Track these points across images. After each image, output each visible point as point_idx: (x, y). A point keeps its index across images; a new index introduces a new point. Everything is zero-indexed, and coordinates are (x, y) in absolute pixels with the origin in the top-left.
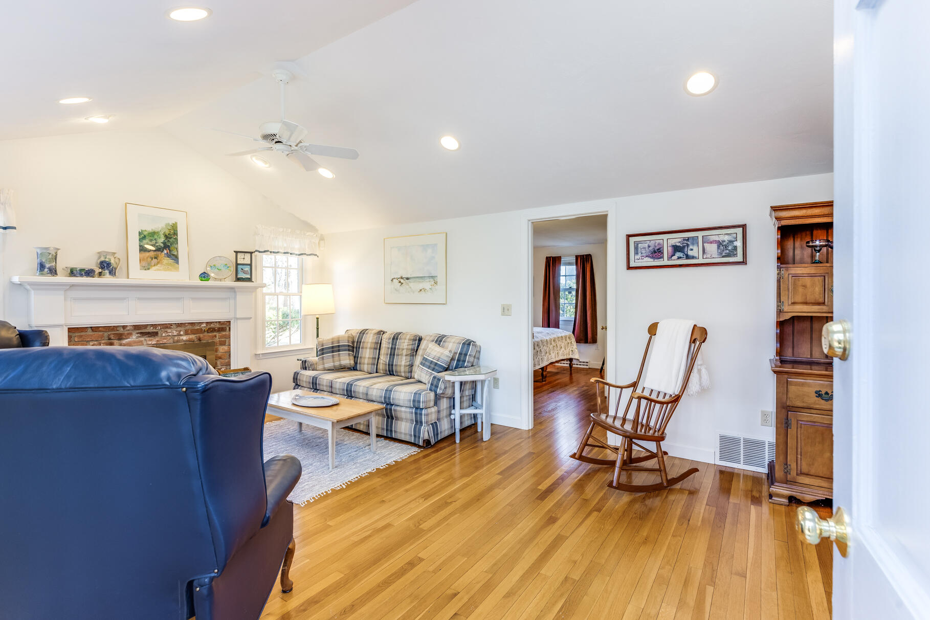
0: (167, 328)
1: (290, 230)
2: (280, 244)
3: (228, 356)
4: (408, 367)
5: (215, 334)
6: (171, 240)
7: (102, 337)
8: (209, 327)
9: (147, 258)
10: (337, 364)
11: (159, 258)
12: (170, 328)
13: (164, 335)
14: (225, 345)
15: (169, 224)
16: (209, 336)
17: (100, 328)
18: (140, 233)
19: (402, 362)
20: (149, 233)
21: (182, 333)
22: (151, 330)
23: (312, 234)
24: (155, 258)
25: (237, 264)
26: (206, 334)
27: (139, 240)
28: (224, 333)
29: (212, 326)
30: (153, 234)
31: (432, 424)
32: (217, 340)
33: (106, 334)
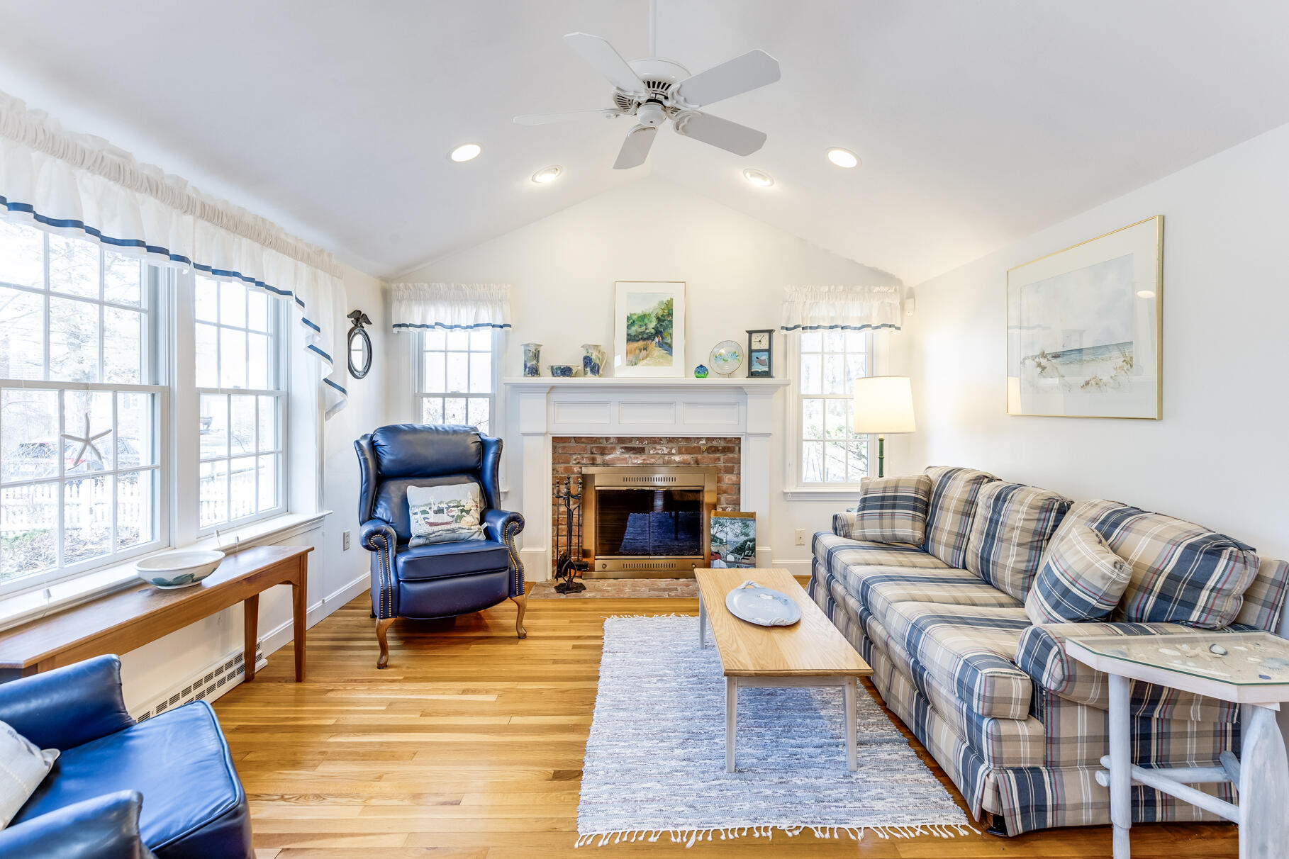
0: (655, 443)
1: (841, 288)
2: (824, 312)
3: (737, 491)
4: (1022, 576)
5: (718, 455)
6: (664, 324)
7: (585, 449)
8: (710, 444)
9: (635, 350)
10: (888, 532)
11: (649, 350)
12: (660, 444)
13: (651, 452)
14: (732, 473)
15: (663, 301)
16: (711, 458)
17: (583, 439)
18: (628, 318)
19: (1009, 559)
20: (638, 317)
21: (674, 451)
22: (636, 444)
23: (887, 288)
24: (645, 349)
25: (751, 351)
26: (706, 454)
27: (627, 327)
28: (731, 455)
29: (715, 443)
30: (643, 317)
31: (1018, 771)
32: (721, 464)
33: (589, 446)
